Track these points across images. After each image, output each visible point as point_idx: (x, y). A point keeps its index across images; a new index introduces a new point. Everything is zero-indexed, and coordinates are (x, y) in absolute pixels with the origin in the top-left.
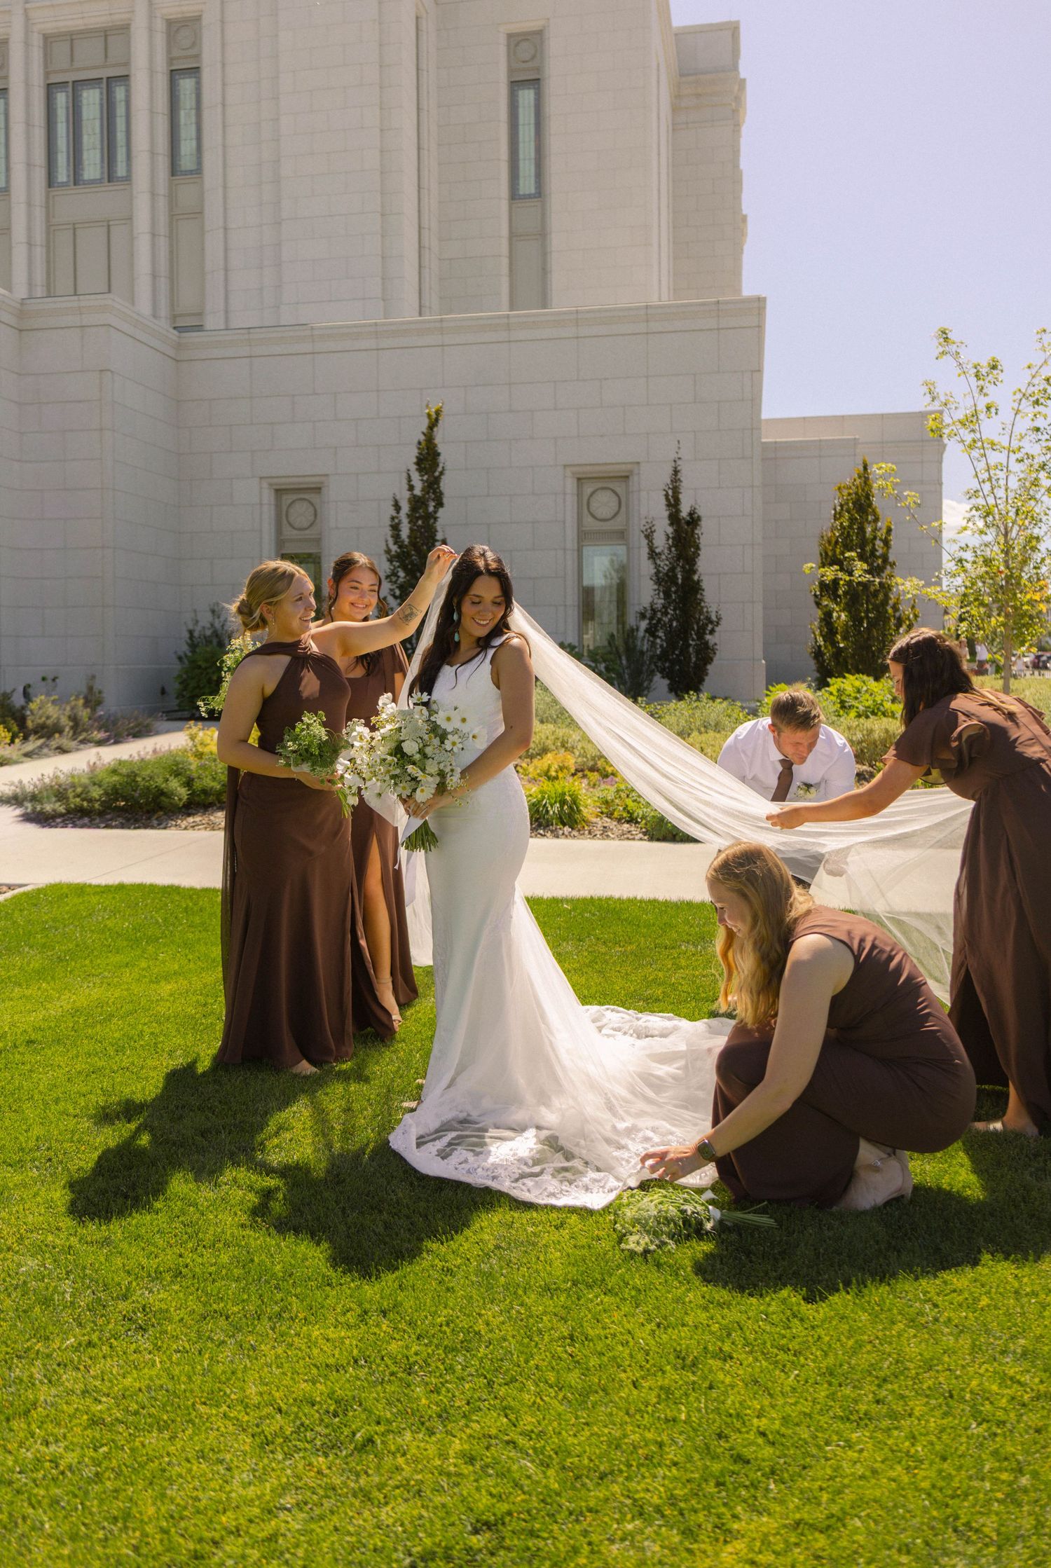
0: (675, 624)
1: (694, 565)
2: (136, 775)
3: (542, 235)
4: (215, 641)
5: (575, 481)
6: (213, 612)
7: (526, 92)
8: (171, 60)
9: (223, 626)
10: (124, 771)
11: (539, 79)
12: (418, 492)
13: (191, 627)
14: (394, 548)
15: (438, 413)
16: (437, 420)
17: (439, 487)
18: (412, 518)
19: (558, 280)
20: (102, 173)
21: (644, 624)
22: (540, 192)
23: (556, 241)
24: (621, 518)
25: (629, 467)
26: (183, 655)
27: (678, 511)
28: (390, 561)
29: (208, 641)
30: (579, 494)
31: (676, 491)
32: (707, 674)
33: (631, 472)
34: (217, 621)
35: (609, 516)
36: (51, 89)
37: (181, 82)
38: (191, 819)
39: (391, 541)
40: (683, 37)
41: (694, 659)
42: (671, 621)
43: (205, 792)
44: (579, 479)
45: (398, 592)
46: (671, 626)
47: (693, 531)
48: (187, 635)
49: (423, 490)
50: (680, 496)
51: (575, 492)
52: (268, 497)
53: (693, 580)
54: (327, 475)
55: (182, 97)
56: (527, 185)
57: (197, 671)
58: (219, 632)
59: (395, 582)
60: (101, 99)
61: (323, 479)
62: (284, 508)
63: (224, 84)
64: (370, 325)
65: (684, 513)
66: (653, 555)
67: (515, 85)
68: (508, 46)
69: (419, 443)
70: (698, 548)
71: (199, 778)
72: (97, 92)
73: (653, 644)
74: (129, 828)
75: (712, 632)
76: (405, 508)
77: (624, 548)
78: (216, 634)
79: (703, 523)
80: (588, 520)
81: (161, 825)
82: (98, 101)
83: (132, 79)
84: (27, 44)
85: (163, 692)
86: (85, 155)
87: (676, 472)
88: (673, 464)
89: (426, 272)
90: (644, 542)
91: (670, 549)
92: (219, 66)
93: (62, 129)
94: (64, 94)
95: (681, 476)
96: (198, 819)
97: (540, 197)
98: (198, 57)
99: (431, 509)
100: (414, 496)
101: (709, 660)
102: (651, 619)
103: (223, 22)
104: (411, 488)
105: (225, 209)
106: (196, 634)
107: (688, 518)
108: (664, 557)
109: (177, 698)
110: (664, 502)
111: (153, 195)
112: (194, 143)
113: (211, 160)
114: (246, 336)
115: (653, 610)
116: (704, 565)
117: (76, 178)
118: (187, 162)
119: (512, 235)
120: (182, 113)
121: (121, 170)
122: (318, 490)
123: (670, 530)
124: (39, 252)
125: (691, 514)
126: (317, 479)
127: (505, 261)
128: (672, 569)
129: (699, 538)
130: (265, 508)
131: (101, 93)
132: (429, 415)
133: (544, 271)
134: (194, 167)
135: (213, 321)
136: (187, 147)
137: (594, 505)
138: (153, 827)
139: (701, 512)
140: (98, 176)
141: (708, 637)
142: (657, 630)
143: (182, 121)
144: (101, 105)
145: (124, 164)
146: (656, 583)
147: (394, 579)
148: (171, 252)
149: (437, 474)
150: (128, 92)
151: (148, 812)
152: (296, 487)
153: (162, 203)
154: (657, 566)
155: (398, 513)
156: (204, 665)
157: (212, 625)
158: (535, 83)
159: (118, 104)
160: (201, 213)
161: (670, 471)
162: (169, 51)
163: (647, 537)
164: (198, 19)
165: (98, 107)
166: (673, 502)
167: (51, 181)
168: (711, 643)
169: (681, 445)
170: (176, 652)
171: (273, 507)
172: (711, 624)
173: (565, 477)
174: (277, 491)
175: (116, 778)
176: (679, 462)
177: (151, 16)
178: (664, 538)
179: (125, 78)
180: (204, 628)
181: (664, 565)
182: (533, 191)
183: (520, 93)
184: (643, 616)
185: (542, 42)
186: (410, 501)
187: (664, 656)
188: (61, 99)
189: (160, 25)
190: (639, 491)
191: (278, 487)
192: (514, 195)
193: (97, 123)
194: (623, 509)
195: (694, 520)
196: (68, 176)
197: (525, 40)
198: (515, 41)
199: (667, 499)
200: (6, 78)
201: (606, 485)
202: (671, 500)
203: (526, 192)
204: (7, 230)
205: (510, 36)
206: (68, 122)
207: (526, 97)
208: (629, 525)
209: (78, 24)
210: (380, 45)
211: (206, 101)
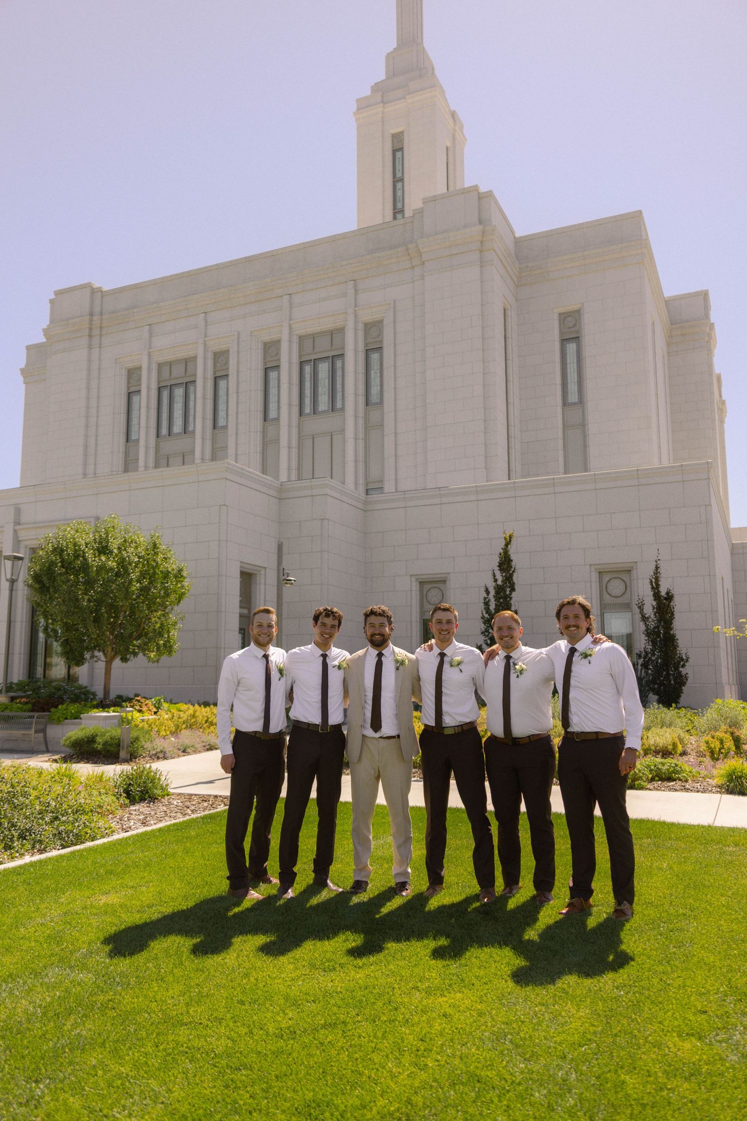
0: (659, 661)
1: (672, 624)
3: (583, 425)
5: (598, 574)
7: (571, 344)
8: (366, 344)
11: (578, 337)
12: (499, 583)
14: (486, 616)
15: (510, 537)
16: (510, 541)
17: (512, 580)
18: (497, 598)
19: (593, 451)
20: (329, 407)
21: (641, 661)
22: (581, 401)
23: (592, 429)
24: (627, 595)
25: (631, 565)
27: (659, 592)
28: (485, 623)
30: (600, 581)
31: (657, 579)
32: (683, 693)
33: (632, 567)
35: (620, 594)
36: (302, 364)
37: (372, 355)
39: (484, 612)
40: (670, 302)
41: (674, 683)
42: (657, 659)
44: (600, 573)
45: (489, 642)
46: (657, 662)
47: (669, 604)
49: (502, 581)
50: (660, 583)
51: (598, 580)
52: (415, 587)
53: (671, 634)
54: (449, 573)
55: (372, 363)
56: (573, 397)
59: (488, 636)
60: (329, 368)
61: (447, 575)
62: (425, 593)
63: (395, 355)
64: (473, 487)
65: (663, 593)
66: (644, 619)
67: (564, 341)
68: (560, 320)
69: (500, 554)
70: (673, 614)
72: (327, 363)
73: (646, 673)
75: (683, 666)
76: (492, 592)
77: (630, 613)
79: (676, 598)
80: (607, 597)
82: (327, 369)
83: (345, 355)
84: (290, 342)
86: (320, 398)
87: (657, 568)
88: (655, 563)
89: (512, 451)
90: (638, 611)
91: (655, 615)
92: (393, 345)
93: (308, 385)
94: (309, 366)
95: (661, 570)
97: (581, 404)
98: (381, 341)
99: (508, 592)
100: (498, 585)
101: (684, 684)
102: (645, 658)
103: (395, 322)
104: (496, 580)
105: (396, 423)
107: (666, 596)
108: (650, 620)
110: (650, 586)
111: (356, 417)
112: (379, 388)
113: (388, 397)
114: (403, 496)
115: (646, 652)
116: (679, 624)
117: (315, 411)
118: (374, 398)
119: (565, 427)
120: (372, 372)
121: (339, 405)
122: (444, 582)
123: (654, 603)
124: (294, 452)
125: (668, 593)
126: (443, 576)
127: (561, 443)
128: (658, 627)
129: (673, 608)
130: (414, 593)
131: (329, 364)
132: (505, 539)
133: (585, 446)
134: (378, 401)
135: (389, 487)
136: (375, 390)
137: (610, 587)
139: (674, 592)
140: (326, 409)
141: (681, 669)
142: (649, 665)
143: (373, 375)
144: (329, 371)
145: (341, 402)
146: (646, 636)
147: (487, 634)
148: (366, 448)
149: (511, 572)
150: (343, 363)
152: (432, 580)
153: (361, 421)
154: (647, 626)
155: (488, 595)
158: (577, 339)
159: (338, 370)
160: (383, 425)
161: (654, 568)
162: (366, 339)
163: (639, 607)
164: (381, 321)
165: (327, 372)
166: (656, 588)
167: (301, 413)
168: (683, 673)
169: (660, 552)
171: (418, 592)
172: (682, 661)
173: (591, 571)
174: (420, 582)
176: (659, 562)
177: (356, 322)
178: (651, 608)
179: (342, 356)
181: (652, 625)
182: (577, 400)
183: (568, 345)
184: (639, 656)
185: (580, 315)
186: (495, 588)
187: (654, 682)
188: (308, 369)
189: (361, 326)
190: (637, 579)
191: (421, 580)
192: (565, 403)
193: (327, 381)
194: (628, 589)
195: (669, 597)
196: (311, 410)
197: (570, 316)
198: (563, 317)
199: (652, 584)
200: (279, 360)
201: (617, 576)
202: (654, 584)
203: (573, 401)
204: (277, 440)
205: (560, 314)
206: (311, 381)
207: (571, 347)
208: (631, 600)
209: (317, 329)
210: (483, 328)
211: (385, 365)
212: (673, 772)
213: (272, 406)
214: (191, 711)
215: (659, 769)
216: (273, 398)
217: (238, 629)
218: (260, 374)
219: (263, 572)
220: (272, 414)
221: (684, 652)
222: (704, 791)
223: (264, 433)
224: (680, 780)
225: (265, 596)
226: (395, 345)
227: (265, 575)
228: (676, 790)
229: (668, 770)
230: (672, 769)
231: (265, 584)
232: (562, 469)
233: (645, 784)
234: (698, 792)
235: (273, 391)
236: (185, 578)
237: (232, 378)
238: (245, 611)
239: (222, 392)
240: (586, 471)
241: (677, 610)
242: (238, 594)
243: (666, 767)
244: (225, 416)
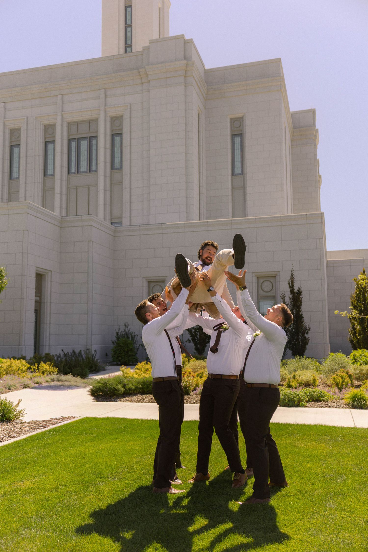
0: (293, 330)
1: (300, 308)
2: (107, 383)
3: (244, 188)
4: (126, 336)
5: (256, 278)
6: (125, 325)
7: (237, 138)
8: (112, 131)
9: (129, 331)
10: (103, 382)
11: (242, 134)
13: (117, 331)
19: (249, 203)
20: (87, 169)
22: (243, 173)
23: (249, 190)
24: (273, 291)
26: (114, 341)
27: (293, 289)
29: (124, 337)
30: (258, 283)
31: (292, 282)
32: (306, 349)
33: (277, 274)
34: (127, 329)
35: (269, 290)
36: (70, 141)
37: (116, 138)
38: (125, 399)
40: (294, 115)
41: (301, 343)
42: (292, 329)
43: (130, 389)
44: (257, 277)
47: (299, 296)
48: (115, 334)
50: (294, 284)
51: (256, 282)
52: (146, 284)
53: (300, 314)
54: (167, 276)
55: (116, 143)
56: (238, 170)
57: (120, 347)
58: (127, 333)
60: (87, 144)
61: (165, 277)
62: (151, 288)
63: (130, 139)
64: (182, 224)
65: (296, 290)
67: (233, 136)
68: (231, 122)
70: (301, 302)
71: (127, 385)
72: (86, 141)
74: (104, 401)
75: (307, 333)
78: (126, 334)
79: (303, 293)
80: (261, 292)
81: (115, 400)
82: (86, 145)
83: (99, 137)
84: (62, 125)
85: (107, 355)
86: (81, 163)
87: (292, 275)
88: (291, 272)
89: (202, 202)
90: (282, 300)
91: (291, 303)
92: (129, 132)
93: (73, 154)
94: (74, 142)
95: (295, 277)
96: (127, 398)
97: (243, 174)
98: (122, 129)
101: (307, 344)
103: (130, 118)
105: (130, 181)
106: (119, 334)
107: (297, 292)
109: (112, 357)
110: (288, 286)
111: (105, 176)
112: (120, 158)
113: (126, 164)
114: (135, 228)
116: (305, 308)
117: (78, 171)
118: (117, 165)
119: (233, 188)
120: (116, 148)
121: (94, 168)
122: (163, 281)
123: (291, 296)
124: (64, 197)
125: (298, 290)
126: (163, 278)
127: (230, 197)
129: (302, 299)
130: (144, 288)
131: (87, 142)
133: (245, 201)
134: (119, 167)
135: (125, 222)
136: (117, 160)
137: (264, 286)
138: (112, 401)
139: (302, 289)
140: (86, 170)
141: (306, 335)
143: (116, 151)
144: (87, 146)
145: (95, 166)
148: (111, 196)
150: (97, 141)
151: (110, 396)
152: (156, 280)
153: (108, 180)
156: (122, 345)
157: (125, 330)
159: (93, 146)
160: (122, 183)
161: (290, 275)
162: (111, 127)
163: (282, 298)
164: (122, 117)
165: (86, 147)
166: (292, 287)
167: (69, 172)
168: (307, 337)
169: (294, 265)
170: (112, 340)
171: (147, 288)
172: (306, 331)
173: (252, 276)
174: (149, 282)
175: (100, 385)
176: (293, 272)
177: (106, 116)
178: (289, 299)
179: (96, 137)
180: (122, 331)
182: (240, 172)
183: (235, 138)
185: (243, 121)
187: (290, 342)
188: (73, 144)
189: (108, 119)
190: (280, 281)
191: (149, 281)
192: (233, 174)
193: (86, 152)
194: (274, 287)
195: (299, 292)
196: (75, 170)
197: (237, 120)
198: (233, 121)
199: (289, 285)
200: (54, 137)
201: (267, 279)
202: (291, 285)
203: (238, 173)
204: (53, 189)
205: (231, 119)
206: (75, 152)
207: (238, 140)
208: (276, 293)
209: (79, 118)
210: (186, 125)
211: (124, 144)
212: (319, 396)
213: (50, 167)
214: (8, 363)
215: (312, 395)
216: (50, 162)
217: (34, 310)
218: (42, 146)
219: (50, 274)
220: (50, 172)
221: (307, 325)
222: (339, 407)
223: (44, 183)
224: (324, 401)
225: (51, 289)
226: (130, 132)
227: (51, 275)
228: (323, 407)
229: (317, 395)
230: (319, 394)
231: (51, 281)
232: (230, 214)
233: (305, 403)
234: (336, 407)
235: (50, 157)
236: (3, 277)
237: (23, 147)
238: (38, 298)
239: (15, 156)
240: (245, 215)
241: (303, 300)
242: (34, 287)
243: (315, 394)
244: (17, 171)
